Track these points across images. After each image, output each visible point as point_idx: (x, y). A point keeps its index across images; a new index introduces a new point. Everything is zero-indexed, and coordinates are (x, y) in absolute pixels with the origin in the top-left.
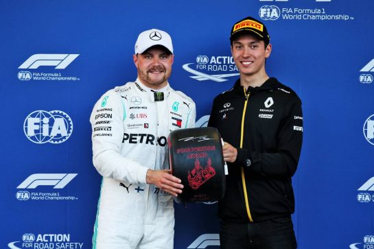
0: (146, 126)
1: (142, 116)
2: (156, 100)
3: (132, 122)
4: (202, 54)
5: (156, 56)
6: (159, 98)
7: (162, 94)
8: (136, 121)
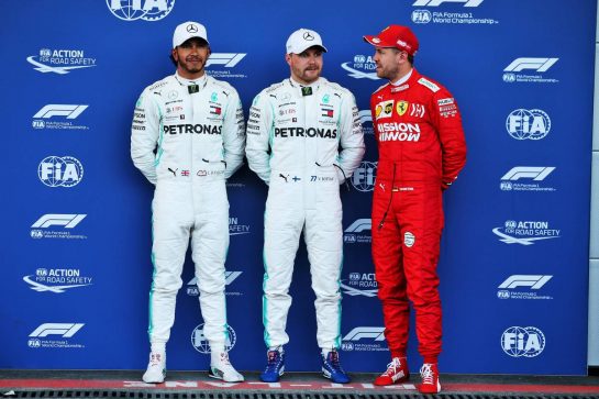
0: (294, 120)
1: (291, 111)
2: (304, 94)
3: (281, 118)
4: (360, 54)
5: (312, 54)
6: (307, 92)
7: (310, 89)
8: (285, 117)
